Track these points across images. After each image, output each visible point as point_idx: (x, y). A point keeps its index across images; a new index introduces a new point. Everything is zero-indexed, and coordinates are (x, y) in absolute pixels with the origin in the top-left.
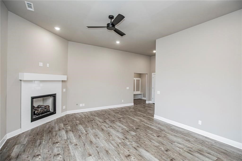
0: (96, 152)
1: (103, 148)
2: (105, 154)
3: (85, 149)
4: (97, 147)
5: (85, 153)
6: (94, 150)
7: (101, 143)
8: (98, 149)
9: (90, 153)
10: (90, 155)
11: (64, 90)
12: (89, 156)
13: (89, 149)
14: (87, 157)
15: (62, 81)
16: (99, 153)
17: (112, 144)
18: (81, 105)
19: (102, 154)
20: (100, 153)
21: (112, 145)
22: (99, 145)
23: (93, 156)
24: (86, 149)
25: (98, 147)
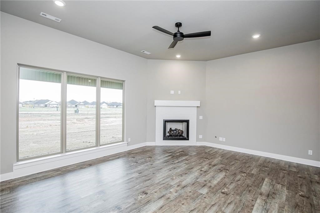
11: (201, 117)
15: (197, 107)
18: (221, 139)
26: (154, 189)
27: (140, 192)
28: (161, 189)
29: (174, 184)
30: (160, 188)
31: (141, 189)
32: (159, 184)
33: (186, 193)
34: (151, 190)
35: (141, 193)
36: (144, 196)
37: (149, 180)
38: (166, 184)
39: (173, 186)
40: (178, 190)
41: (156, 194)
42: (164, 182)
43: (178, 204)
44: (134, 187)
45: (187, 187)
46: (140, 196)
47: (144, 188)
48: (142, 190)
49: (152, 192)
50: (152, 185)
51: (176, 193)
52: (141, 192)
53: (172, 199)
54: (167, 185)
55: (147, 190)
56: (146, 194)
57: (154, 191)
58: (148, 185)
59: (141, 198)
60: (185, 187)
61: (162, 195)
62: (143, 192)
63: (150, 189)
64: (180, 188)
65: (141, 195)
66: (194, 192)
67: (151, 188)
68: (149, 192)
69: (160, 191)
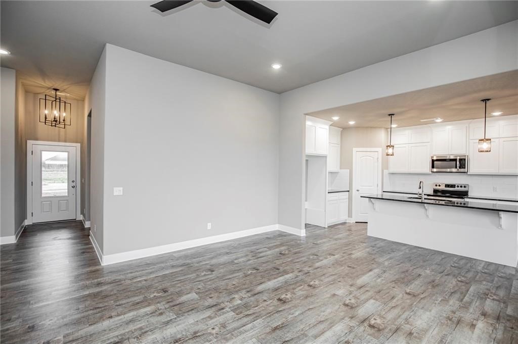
26: (267, 305)
27: (290, 303)
28: (256, 305)
29: (228, 312)
30: (256, 308)
31: (290, 308)
32: (256, 315)
34: (272, 304)
35: (287, 300)
36: (283, 296)
37: (276, 329)
38: (242, 315)
39: (232, 310)
40: (227, 302)
41: (265, 298)
42: (245, 320)
44: (302, 313)
46: (287, 297)
47: (284, 310)
48: (287, 306)
49: (271, 301)
50: (270, 314)
51: (234, 298)
52: (288, 302)
53: (245, 290)
54: (241, 313)
55: (278, 305)
56: (280, 300)
57: (268, 303)
58: (276, 315)
59: (286, 295)
60: (211, 305)
61: (256, 296)
62: (285, 302)
63: (273, 307)
64: (222, 304)
65: (288, 299)
67: (271, 308)
68: (276, 302)
69: (258, 302)
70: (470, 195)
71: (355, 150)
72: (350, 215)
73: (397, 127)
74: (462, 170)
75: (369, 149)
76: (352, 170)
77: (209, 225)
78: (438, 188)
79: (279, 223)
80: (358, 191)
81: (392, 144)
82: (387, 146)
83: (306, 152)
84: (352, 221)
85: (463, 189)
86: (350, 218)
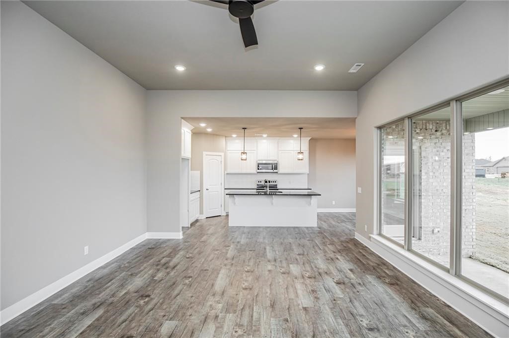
0: (293, 311)
1: (276, 315)
2: (278, 303)
3: (313, 324)
4: (287, 321)
5: (314, 317)
6: (296, 315)
7: (272, 327)
8: (286, 315)
9: (304, 312)
10: (305, 309)
12: (308, 307)
13: (304, 322)
14: (311, 307)
16: (288, 309)
17: (252, 317)
19: (284, 304)
20: (287, 307)
21: (253, 314)
22: (281, 323)
23: (301, 307)
24: (311, 323)
25: (284, 321)
33: (196, 311)
40: (211, 310)
43: (198, 294)
45: (201, 321)
51: (211, 306)
53: (209, 296)
60: (203, 320)
64: (209, 314)
66: (184, 317)
70: (278, 187)
71: (205, 153)
72: (201, 213)
73: (236, 137)
74: (275, 171)
75: (215, 153)
76: (203, 172)
77: (86, 248)
78: (260, 183)
79: (148, 231)
80: (207, 189)
81: (245, 152)
82: (242, 153)
83: (182, 155)
84: (203, 217)
85: (274, 183)
86: (201, 215)
